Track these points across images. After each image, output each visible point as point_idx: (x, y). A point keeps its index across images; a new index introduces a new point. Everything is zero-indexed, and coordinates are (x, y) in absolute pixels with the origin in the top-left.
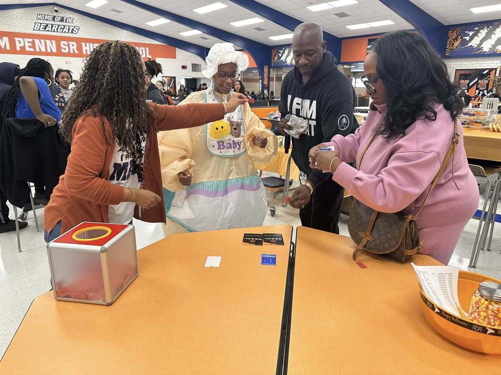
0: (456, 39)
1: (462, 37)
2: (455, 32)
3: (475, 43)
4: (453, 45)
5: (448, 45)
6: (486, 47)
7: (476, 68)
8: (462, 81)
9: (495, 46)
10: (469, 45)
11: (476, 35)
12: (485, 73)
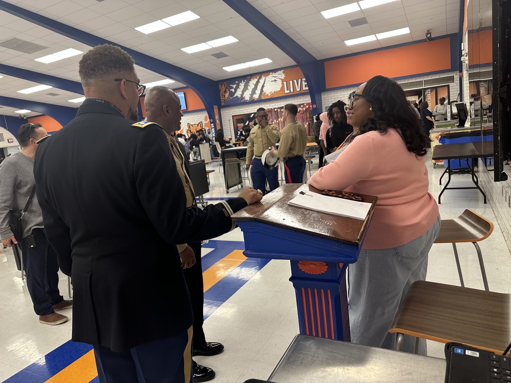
0: (225, 92)
1: (229, 90)
2: (223, 86)
3: (238, 93)
4: (225, 96)
5: (221, 97)
6: (247, 96)
7: (245, 113)
8: (239, 125)
9: (252, 95)
10: (235, 96)
11: (237, 87)
12: (252, 116)
